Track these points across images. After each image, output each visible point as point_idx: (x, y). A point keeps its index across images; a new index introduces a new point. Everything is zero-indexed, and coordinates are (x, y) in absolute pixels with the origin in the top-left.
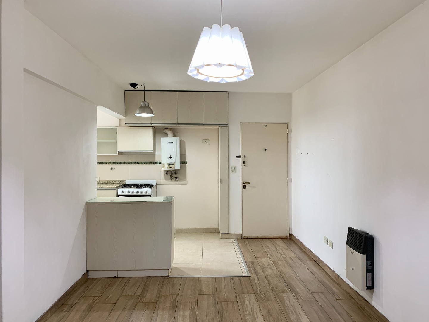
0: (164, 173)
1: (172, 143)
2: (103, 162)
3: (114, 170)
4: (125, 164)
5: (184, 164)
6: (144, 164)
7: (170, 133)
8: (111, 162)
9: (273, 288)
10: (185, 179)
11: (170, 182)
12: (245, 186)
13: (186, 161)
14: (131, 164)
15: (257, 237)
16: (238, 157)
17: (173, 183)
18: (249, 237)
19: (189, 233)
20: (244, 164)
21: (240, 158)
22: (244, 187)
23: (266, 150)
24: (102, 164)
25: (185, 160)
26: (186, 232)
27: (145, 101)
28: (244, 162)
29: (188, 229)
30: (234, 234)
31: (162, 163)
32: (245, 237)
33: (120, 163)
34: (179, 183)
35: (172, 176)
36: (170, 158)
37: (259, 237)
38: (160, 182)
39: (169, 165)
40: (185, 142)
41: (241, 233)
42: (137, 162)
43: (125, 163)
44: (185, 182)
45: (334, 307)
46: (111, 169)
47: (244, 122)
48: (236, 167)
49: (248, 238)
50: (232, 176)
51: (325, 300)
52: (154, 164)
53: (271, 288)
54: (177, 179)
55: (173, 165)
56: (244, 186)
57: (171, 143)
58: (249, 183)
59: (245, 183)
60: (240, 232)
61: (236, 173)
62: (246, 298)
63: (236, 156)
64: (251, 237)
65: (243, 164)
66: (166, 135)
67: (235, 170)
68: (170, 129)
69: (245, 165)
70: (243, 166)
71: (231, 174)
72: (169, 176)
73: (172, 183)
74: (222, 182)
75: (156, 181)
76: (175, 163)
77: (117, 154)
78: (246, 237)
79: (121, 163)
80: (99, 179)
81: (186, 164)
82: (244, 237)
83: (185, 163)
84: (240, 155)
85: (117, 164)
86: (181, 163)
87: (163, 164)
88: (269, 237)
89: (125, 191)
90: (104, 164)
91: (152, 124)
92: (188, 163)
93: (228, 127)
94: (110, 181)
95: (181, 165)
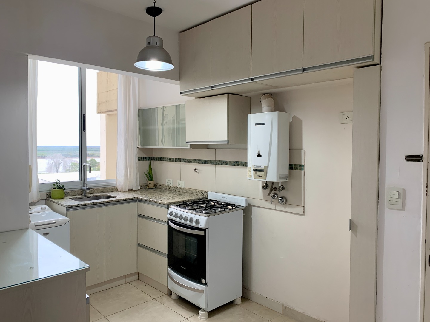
1: (264, 124)
3: (198, 173)
4: (211, 163)
5: (297, 169)
8: (196, 160)
10: (300, 203)
11: (272, 206)
13: (303, 164)
14: (218, 164)
16: (414, 158)
17: (278, 208)
21: (421, 165)
24: (187, 162)
25: (300, 162)
27: (154, 35)
31: (248, 165)
34: (288, 209)
35: (276, 194)
36: (259, 156)
38: (256, 203)
39: (255, 171)
40: (300, 122)
44: (300, 210)
46: (196, 170)
48: (404, 190)
50: (391, 217)
54: (284, 201)
55: (262, 171)
57: (262, 124)
61: (403, 209)
67: (401, 201)
71: (386, 210)
73: (275, 208)
74: (356, 231)
75: (246, 200)
76: (267, 168)
79: (206, 162)
81: (303, 169)
83: (301, 167)
84: (421, 151)
85: (203, 163)
86: (290, 169)
87: (249, 169)
91: (212, 87)
92: (307, 168)
93: (379, 66)
94: (193, 190)
95: (294, 171)
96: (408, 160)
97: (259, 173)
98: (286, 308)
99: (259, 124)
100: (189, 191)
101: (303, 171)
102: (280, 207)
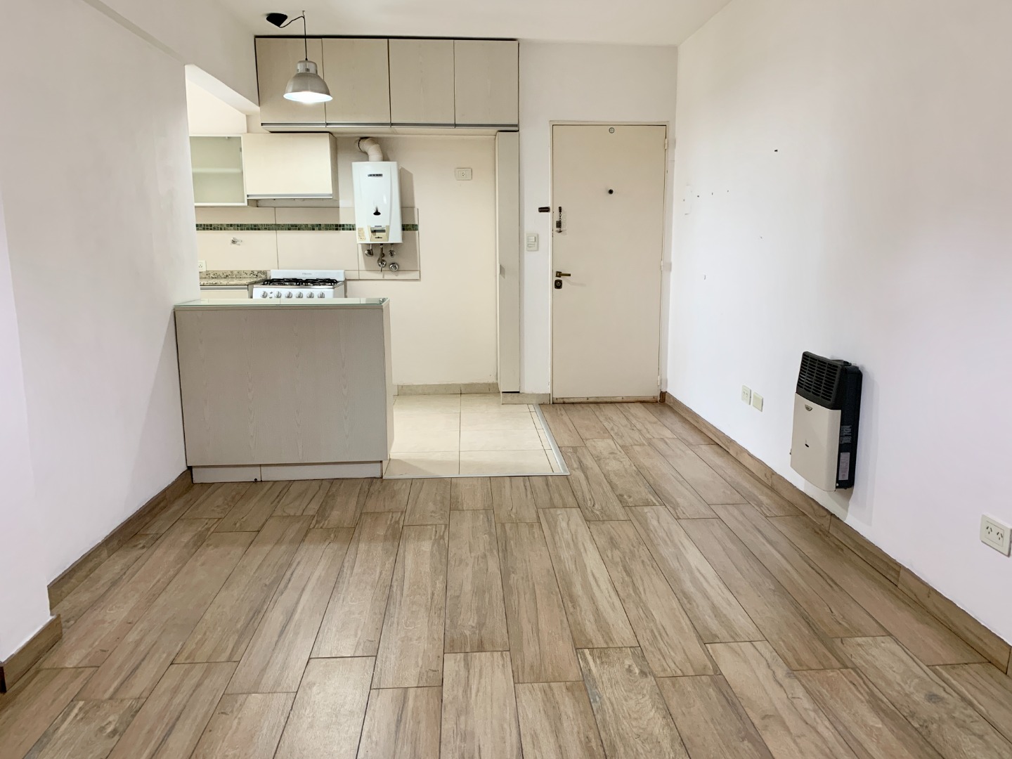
0: (363, 251)
1: (380, 175)
2: (211, 225)
3: (239, 245)
4: (266, 229)
5: (410, 229)
6: (314, 229)
7: (373, 151)
8: (231, 225)
9: (622, 496)
10: (416, 268)
11: (379, 276)
12: (560, 282)
13: (416, 223)
14: (282, 229)
15: (585, 400)
16: (544, 210)
17: (386, 277)
18: (567, 401)
19: (429, 394)
20: (558, 229)
21: (549, 214)
22: (558, 285)
23: (611, 192)
24: (211, 229)
25: (414, 221)
26: (420, 392)
27: (306, 59)
28: (559, 224)
29: (426, 385)
30: (533, 395)
31: (357, 227)
32: (559, 401)
33: (253, 227)
34: (401, 276)
35: (384, 261)
36: (377, 213)
37: (590, 400)
38: (354, 275)
39: (374, 232)
40: (411, 175)
41: (549, 392)
42: (296, 226)
43: (268, 227)
44: (414, 275)
45: (760, 531)
46: (234, 242)
47: (558, 121)
48: (538, 235)
49: (564, 403)
50: (529, 257)
51: (741, 518)
52: (337, 229)
53: (617, 496)
54: (395, 267)
55: (383, 231)
56: (556, 281)
57: (377, 175)
58: (569, 275)
59: (559, 274)
60: (547, 390)
61: (538, 250)
62: (560, 517)
63: (539, 209)
64: (572, 400)
65: (556, 229)
66: (365, 156)
67: (536, 243)
68: (375, 140)
69: (560, 232)
70: (555, 233)
71: (526, 252)
72: (374, 260)
73: (383, 277)
74: (504, 274)
75: (344, 273)
76: (388, 227)
77: (246, 204)
78: (562, 401)
79: (255, 227)
80: (204, 266)
81: (417, 229)
82: (555, 401)
83: (415, 228)
84: (549, 205)
85: (248, 229)
86: (403, 229)
87: (361, 230)
88: (613, 400)
89: (269, 293)
90: (214, 229)
91: (327, 124)
92: (420, 228)
93: (517, 133)
94: (232, 272)
95: (405, 232)
96: (540, 211)
97: (378, 234)
98: (402, 386)
99: (374, 175)
100: (221, 275)
101: (417, 232)
102: (389, 276)
